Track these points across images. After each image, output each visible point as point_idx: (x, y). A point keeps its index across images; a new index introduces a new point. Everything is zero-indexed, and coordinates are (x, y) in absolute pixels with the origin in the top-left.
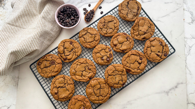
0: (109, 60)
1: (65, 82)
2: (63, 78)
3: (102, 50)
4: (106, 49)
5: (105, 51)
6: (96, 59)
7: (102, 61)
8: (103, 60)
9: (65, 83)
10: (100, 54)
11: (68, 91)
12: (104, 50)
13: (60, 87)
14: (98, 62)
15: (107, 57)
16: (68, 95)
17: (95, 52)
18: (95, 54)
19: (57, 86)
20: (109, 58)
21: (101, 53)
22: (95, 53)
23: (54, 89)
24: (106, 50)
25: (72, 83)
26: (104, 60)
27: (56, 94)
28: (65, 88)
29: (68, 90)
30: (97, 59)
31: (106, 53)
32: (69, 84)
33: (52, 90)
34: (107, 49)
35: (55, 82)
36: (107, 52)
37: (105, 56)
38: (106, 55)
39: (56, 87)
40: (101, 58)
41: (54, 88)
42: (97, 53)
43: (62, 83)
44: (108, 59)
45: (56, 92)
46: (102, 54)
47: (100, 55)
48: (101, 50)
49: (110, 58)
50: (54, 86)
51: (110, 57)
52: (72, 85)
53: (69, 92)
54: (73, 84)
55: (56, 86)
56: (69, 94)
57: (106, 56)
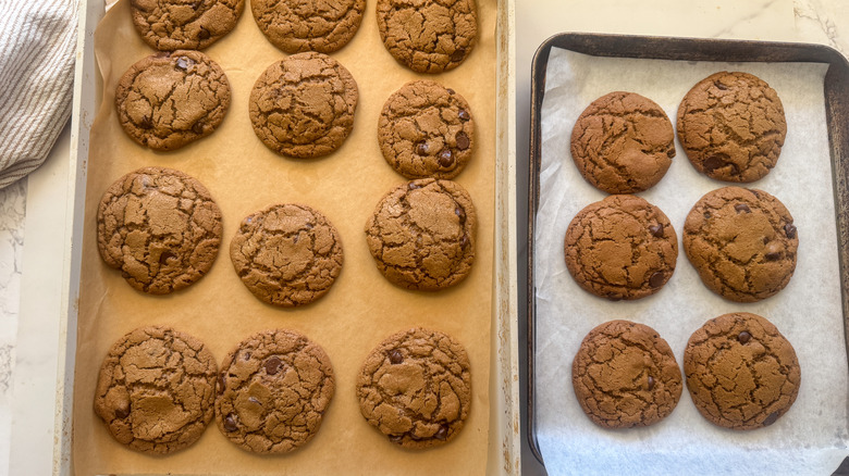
0: (452, 161)
1: (172, 364)
2: (162, 339)
3: (428, 106)
4: (448, 106)
5: (441, 115)
6: (391, 141)
7: (417, 157)
8: (422, 153)
9: (168, 366)
10: (416, 123)
11: (179, 408)
12: (436, 110)
13: (138, 383)
14: (399, 157)
15: (445, 143)
16: (178, 426)
17: (393, 111)
18: (389, 119)
19: (130, 379)
20: (451, 149)
21: (418, 118)
22: (391, 115)
23: (112, 390)
24: (445, 110)
25: (208, 372)
26: (426, 155)
27: (120, 415)
28: (165, 393)
29: (182, 404)
30: (395, 145)
31: (445, 125)
32: (192, 375)
33: (103, 396)
34: (453, 107)
35: (120, 357)
36: (448, 123)
37: (436, 136)
38: (442, 135)
39: (122, 382)
40: (416, 143)
41: (114, 385)
42: (402, 114)
43: (153, 363)
44: (447, 155)
45: (122, 405)
46: (424, 126)
47: (413, 128)
48: (422, 107)
49: (459, 153)
50: (116, 378)
51: (457, 148)
52: (203, 381)
53: (187, 414)
54: (211, 376)
55: (122, 377)
56: (183, 424)
57: (440, 139)
